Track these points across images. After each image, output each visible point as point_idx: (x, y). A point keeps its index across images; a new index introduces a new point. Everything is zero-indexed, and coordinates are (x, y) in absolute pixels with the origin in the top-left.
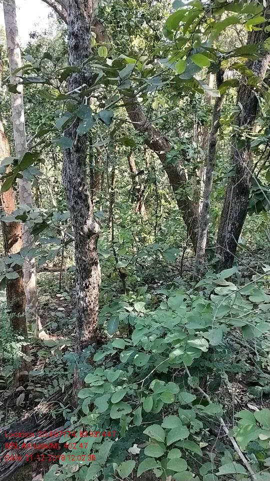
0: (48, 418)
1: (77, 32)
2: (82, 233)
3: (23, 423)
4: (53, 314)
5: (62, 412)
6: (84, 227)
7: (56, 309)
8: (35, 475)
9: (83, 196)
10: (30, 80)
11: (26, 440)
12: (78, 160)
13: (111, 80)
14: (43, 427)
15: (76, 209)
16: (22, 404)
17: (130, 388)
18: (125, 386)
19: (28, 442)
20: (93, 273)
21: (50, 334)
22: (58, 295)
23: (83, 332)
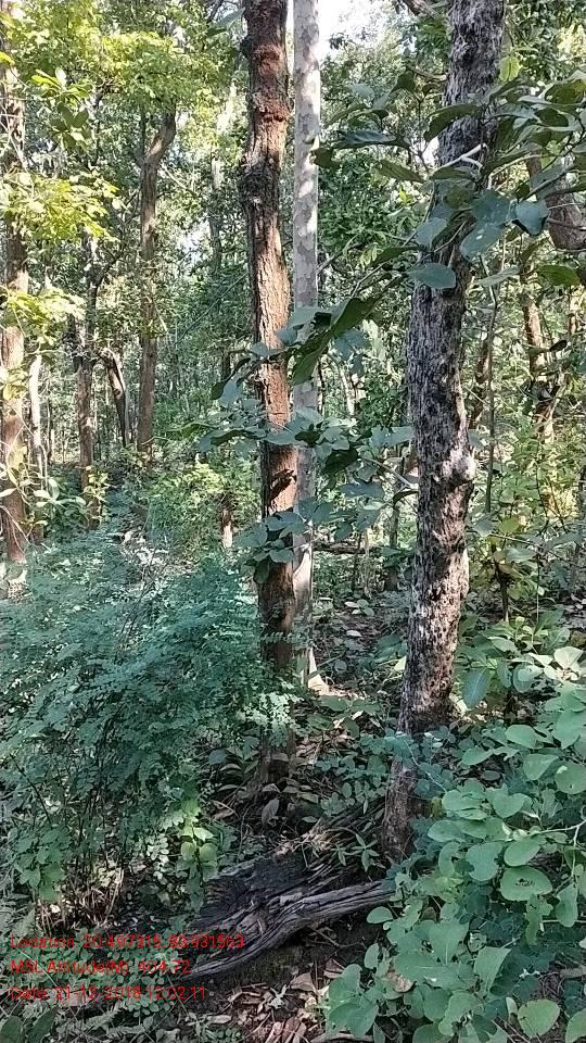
0: (330, 861)
1: (473, 25)
2: (437, 479)
3: (279, 861)
4: (338, 641)
5: (361, 854)
6: (444, 465)
7: (342, 633)
8: (297, 972)
9: (449, 397)
10: (361, 138)
11: (283, 899)
12: (447, 316)
13: (555, 132)
14: (319, 879)
15: (431, 424)
16: (272, 820)
17: (547, 839)
18: (536, 832)
19: (287, 903)
20: (452, 568)
21: (330, 683)
22: (349, 604)
23: (419, 693)
